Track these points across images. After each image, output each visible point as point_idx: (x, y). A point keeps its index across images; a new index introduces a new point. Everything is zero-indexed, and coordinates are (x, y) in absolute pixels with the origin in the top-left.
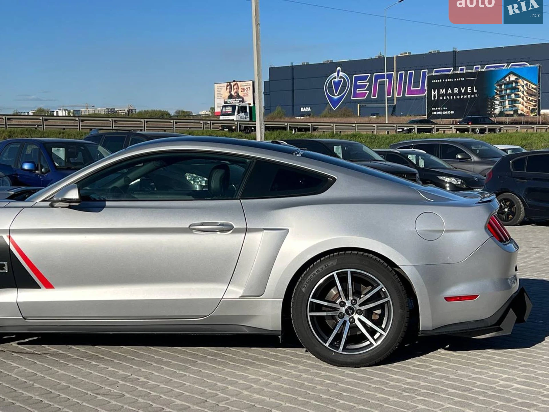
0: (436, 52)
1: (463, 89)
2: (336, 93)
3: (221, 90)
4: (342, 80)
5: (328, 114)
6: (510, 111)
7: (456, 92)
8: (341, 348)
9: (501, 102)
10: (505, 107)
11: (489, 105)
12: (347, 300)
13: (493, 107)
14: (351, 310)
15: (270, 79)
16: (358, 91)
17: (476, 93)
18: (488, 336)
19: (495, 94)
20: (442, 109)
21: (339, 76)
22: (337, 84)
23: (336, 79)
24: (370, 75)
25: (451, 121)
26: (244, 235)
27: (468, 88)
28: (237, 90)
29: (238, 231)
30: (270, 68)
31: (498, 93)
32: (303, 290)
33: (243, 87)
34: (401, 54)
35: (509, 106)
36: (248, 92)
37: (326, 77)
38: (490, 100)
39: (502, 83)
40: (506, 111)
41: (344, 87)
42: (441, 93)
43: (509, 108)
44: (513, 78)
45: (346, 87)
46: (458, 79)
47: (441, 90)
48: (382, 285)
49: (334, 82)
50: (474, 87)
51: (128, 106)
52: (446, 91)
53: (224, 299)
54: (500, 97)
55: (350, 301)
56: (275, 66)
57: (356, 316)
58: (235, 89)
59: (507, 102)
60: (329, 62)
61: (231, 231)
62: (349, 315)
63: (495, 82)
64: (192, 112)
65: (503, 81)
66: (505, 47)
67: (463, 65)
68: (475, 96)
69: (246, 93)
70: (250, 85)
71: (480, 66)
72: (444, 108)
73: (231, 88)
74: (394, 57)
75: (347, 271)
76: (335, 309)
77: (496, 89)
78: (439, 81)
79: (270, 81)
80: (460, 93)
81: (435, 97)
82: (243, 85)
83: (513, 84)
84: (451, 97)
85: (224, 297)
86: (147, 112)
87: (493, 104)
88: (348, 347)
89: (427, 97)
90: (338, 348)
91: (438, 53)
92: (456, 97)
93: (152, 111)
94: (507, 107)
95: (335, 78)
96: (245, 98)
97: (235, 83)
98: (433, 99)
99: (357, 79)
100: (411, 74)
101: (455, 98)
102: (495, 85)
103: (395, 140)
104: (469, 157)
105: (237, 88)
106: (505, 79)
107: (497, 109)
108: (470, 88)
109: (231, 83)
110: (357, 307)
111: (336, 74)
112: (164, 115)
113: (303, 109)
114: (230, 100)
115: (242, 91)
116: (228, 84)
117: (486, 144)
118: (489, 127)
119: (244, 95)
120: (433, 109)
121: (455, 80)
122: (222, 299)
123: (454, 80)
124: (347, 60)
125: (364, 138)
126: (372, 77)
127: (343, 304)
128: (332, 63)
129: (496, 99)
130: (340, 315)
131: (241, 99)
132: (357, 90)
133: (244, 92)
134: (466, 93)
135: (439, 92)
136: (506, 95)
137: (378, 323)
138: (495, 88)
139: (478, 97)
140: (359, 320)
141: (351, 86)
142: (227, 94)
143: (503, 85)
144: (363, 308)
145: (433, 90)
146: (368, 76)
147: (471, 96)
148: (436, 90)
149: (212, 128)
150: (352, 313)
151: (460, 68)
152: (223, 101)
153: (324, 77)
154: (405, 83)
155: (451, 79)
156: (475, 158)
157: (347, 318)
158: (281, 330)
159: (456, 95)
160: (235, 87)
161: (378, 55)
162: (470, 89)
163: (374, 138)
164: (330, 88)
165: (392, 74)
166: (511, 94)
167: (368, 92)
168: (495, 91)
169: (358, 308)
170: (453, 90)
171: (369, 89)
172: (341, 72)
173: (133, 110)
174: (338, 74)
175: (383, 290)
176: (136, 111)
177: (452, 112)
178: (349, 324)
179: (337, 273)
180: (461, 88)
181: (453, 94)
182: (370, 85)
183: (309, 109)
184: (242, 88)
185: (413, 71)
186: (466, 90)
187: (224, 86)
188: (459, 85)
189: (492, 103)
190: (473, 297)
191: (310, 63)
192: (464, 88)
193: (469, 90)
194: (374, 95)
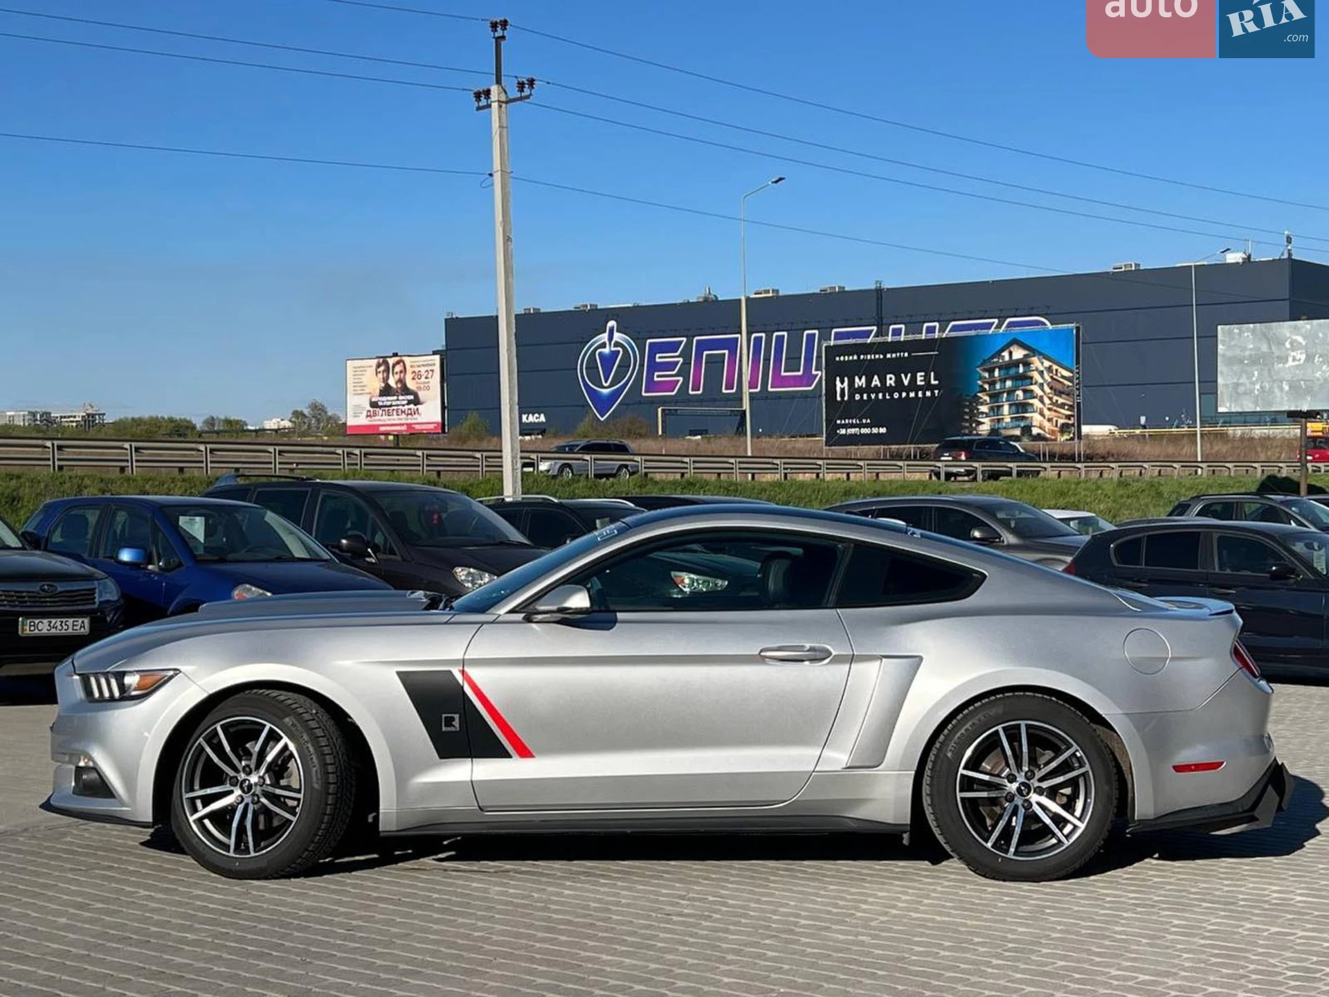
0: (837, 289)
1: (906, 377)
2: (606, 382)
3: (363, 375)
4: (619, 352)
5: (590, 429)
6: (1012, 428)
7: (891, 385)
8: (1012, 850)
9: (992, 409)
10: (1003, 419)
11: (966, 413)
12: (1019, 772)
13: (974, 420)
14: (1025, 789)
15: (446, 345)
16: (658, 376)
17: (935, 387)
18: (1235, 829)
19: (978, 389)
20: (858, 422)
21: (613, 342)
22: (608, 361)
23: (605, 347)
24: (684, 339)
25: (880, 449)
26: (848, 666)
27: (919, 374)
28: (402, 375)
29: (838, 660)
30: (446, 320)
31: (987, 386)
32: (949, 755)
33: (417, 370)
34: (756, 294)
35: (1012, 418)
36: (430, 380)
37: (581, 342)
38: (967, 403)
39: (993, 366)
40: (1005, 428)
41: (624, 366)
42: (856, 386)
43: (1011, 422)
44: (1018, 354)
45: (629, 366)
46: (894, 355)
47: (857, 379)
48: (1075, 746)
49: (600, 353)
50: (932, 374)
51: (84, 404)
52: (869, 381)
53: (817, 772)
54: (991, 396)
55: (1023, 774)
56: (460, 316)
57: (1034, 798)
58: (397, 373)
59: (1006, 409)
60: (589, 308)
61: (827, 661)
62: (1023, 795)
63: (979, 363)
64: (248, 422)
65: (995, 360)
66: (993, 281)
67: (899, 320)
68: (933, 393)
69: (425, 383)
70: (434, 365)
71: (937, 324)
72: (864, 421)
73: (387, 370)
74: (740, 301)
75: (1019, 725)
76: (998, 787)
77: (981, 378)
78: (851, 358)
79: (447, 350)
80: (899, 386)
81: (844, 396)
82: (418, 364)
83: (1018, 367)
84: (880, 396)
85: (817, 769)
86: (137, 422)
87: (975, 412)
88: (1022, 849)
89: (826, 395)
90: (1007, 851)
91: (842, 292)
92: (891, 395)
93: (151, 419)
94: (1008, 420)
95: (603, 345)
96: (421, 395)
97: (397, 359)
98: (839, 398)
99: (656, 349)
100: (781, 339)
101: (888, 397)
102: (978, 369)
103: (780, 494)
104: (997, 536)
105: (401, 372)
106: (1000, 355)
107: (983, 423)
108: (921, 376)
109: (388, 359)
110: (1035, 783)
111: (604, 337)
112: (180, 430)
113: (527, 418)
114: (384, 398)
115: (413, 379)
116: (381, 360)
117: (1027, 508)
118: (983, 466)
119: (419, 388)
120: (838, 422)
121: (889, 356)
122: (813, 771)
123: (885, 356)
124: (630, 305)
125: (712, 489)
126: (689, 344)
127: (1011, 779)
128: (594, 310)
129: (981, 400)
130: (1008, 797)
131: (411, 397)
132: (656, 374)
133: (419, 381)
134: (913, 386)
135: (851, 383)
136: (1004, 392)
137: (1069, 807)
138: (978, 375)
139: (940, 396)
140: (1039, 804)
141: (642, 365)
142: (378, 384)
143: (997, 370)
144: (1045, 785)
145: (838, 379)
146: (681, 342)
147: (924, 394)
148: (846, 379)
149: (365, 464)
150: (1028, 794)
151: (892, 327)
152: (368, 402)
153: (577, 343)
154: (767, 360)
155: (879, 353)
156: (1009, 538)
157: (1019, 801)
158: (909, 822)
159: (891, 390)
160: (398, 368)
161: (703, 295)
162: (922, 378)
163: (734, 490)
164: (593, 368)
165: (737, 339)
166: (1015, 391)
167: (681, 379)
168: (980, 383)
169: (1037, 784)
170: (883, 380)
171: (684, 372)
172: (618, 331)
173: (97, 417)
174: (611, 337)
175: (1078, 754)
176: (105, 417)
177: (883, 430)
178: (1023, 810)
179: (1003, 728)
180: (903, 375)
181: (884, 388)
182: (687, 363)
183: (542, 418)
184: (414, 372)
185: (785, 334)
186: (914, 379)
187: (371, 366)
188: (898, 368)
189: (971, 411)
190: (1214, 766)
191: (542, 310)
192: (909, 375)
193: (921, 381)
194: (696, 388)
